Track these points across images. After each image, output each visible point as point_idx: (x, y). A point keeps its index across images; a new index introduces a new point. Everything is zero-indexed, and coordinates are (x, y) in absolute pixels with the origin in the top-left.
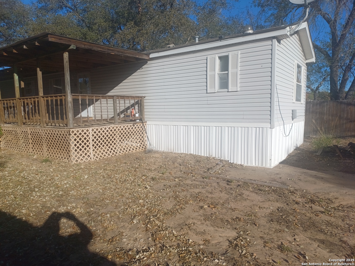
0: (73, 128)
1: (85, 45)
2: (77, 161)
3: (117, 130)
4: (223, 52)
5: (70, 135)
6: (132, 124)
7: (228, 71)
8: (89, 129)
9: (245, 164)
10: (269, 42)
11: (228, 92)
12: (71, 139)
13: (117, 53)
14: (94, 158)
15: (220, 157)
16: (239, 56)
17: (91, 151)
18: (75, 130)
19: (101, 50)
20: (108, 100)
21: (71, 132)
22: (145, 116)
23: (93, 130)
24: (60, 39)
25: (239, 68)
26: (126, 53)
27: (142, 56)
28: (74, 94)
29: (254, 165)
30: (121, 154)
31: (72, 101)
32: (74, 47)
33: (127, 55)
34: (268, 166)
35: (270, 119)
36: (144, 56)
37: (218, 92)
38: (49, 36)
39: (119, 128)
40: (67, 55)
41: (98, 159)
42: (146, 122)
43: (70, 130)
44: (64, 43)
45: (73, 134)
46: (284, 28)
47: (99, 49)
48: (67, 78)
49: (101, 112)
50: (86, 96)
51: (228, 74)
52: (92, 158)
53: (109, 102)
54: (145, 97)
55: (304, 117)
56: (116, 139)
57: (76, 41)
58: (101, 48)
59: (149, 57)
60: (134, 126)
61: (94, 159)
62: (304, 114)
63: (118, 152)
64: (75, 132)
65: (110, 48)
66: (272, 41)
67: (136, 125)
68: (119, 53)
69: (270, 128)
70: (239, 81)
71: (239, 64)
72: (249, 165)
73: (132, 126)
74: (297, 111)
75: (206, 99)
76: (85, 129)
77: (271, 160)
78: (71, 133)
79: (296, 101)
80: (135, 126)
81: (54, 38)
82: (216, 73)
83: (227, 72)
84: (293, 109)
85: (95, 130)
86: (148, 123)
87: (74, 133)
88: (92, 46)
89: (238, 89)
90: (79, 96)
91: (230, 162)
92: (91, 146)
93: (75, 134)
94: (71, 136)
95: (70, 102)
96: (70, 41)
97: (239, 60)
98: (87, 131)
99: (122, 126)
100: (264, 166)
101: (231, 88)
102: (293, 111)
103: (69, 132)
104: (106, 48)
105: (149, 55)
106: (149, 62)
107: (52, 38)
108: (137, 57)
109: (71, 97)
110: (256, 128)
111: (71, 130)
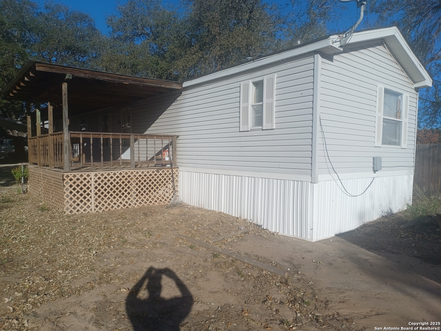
0: (68, 172)
1: (85, 74)
2: (71, 212)
3: (132, 176)
4: (257, 76)
5: (64, 180)
6: (156, 170)
7: (262, 101)
8: (90, 174)
9: (281, 233)
10: (310, 60)
11: (263, 130)
12: (65, 184)
13: (132, 82)
14: (95, 209)
15: (252, 220)
16: (275, 81)
17: (92, 200)
18: (71, 175)
19: (109, 79)
20: (148, 140)
21: (65, 176)
22: (178, 161)
23: (96, 175)
24: (50, 68)
25: (275, 98)
26: (146, 83)
27: (170, 86)
28: (72, 132)
29: (291, 234)
30: (136, 206)
31: (70, 140)
32: (70, 76)
33: (148, 84)
34: (309, 238)
35: (311, 170)
36: (173, 85)
37: (252, 130)
38: (36, 64)
39: (135, 173)
40: (65, 87)
41: (101, 211)
42: (178, 168)
43: (64, 174)
44: (56, 72)
45: (67, 180)
46: (327, 37)
47: (105, 79)
48: (65, 113)
49: (139, 154)
50: (90, 134)
51: (262, 105)
52: (93, 210)
53: (149, 142)
54: (178, 137)
55: (413, 168)
56: (131, 187)
57: (73, 70)
58: (108, 77)
59: (182, 86)
60: (158, 172)
61: (96, 211)
62: (413, 164)
63: (132, 204)
64: (71, 177)
65: (123, 77)
66: (314, 57)
67: (162, 170)
68: (136, 83)
69: (311, 183)
70: (275, 115)
71: (275, 92)
72: (286, 234)
73: (156, 173)
74: (383, 159)
75: (238, 139)
76: (85, 174)
77: (312, 229)
78: (65, 178)
79: (382, 144)
80: (161, 172)
81: (43, 67)
82: (249, 105)
83: (261, 103)
84: (374, 156)
85: (99, 175)
86: (180, 168)
87: (69, 178)
88: (96, 75)
89: (273, 126)
90: (80, 134)
91: (262, 227)
92: (92, 194)
93: (71, 180)
94: (65, 182)
95: (66, 141)
96: (65, 70)
97: (275, 87)
98: (88, 176)
99: (140, 171)
100: (304, 237)
101: (265, 125)
102: (374, 158)
103: (63, 177)
104: (115, 76)
105: (182, 84)
106: (183, 93)
107: (40, 66)
108: (163, 86)
109: (68, 135)
110: (294, 181)
111: (66, 174)
